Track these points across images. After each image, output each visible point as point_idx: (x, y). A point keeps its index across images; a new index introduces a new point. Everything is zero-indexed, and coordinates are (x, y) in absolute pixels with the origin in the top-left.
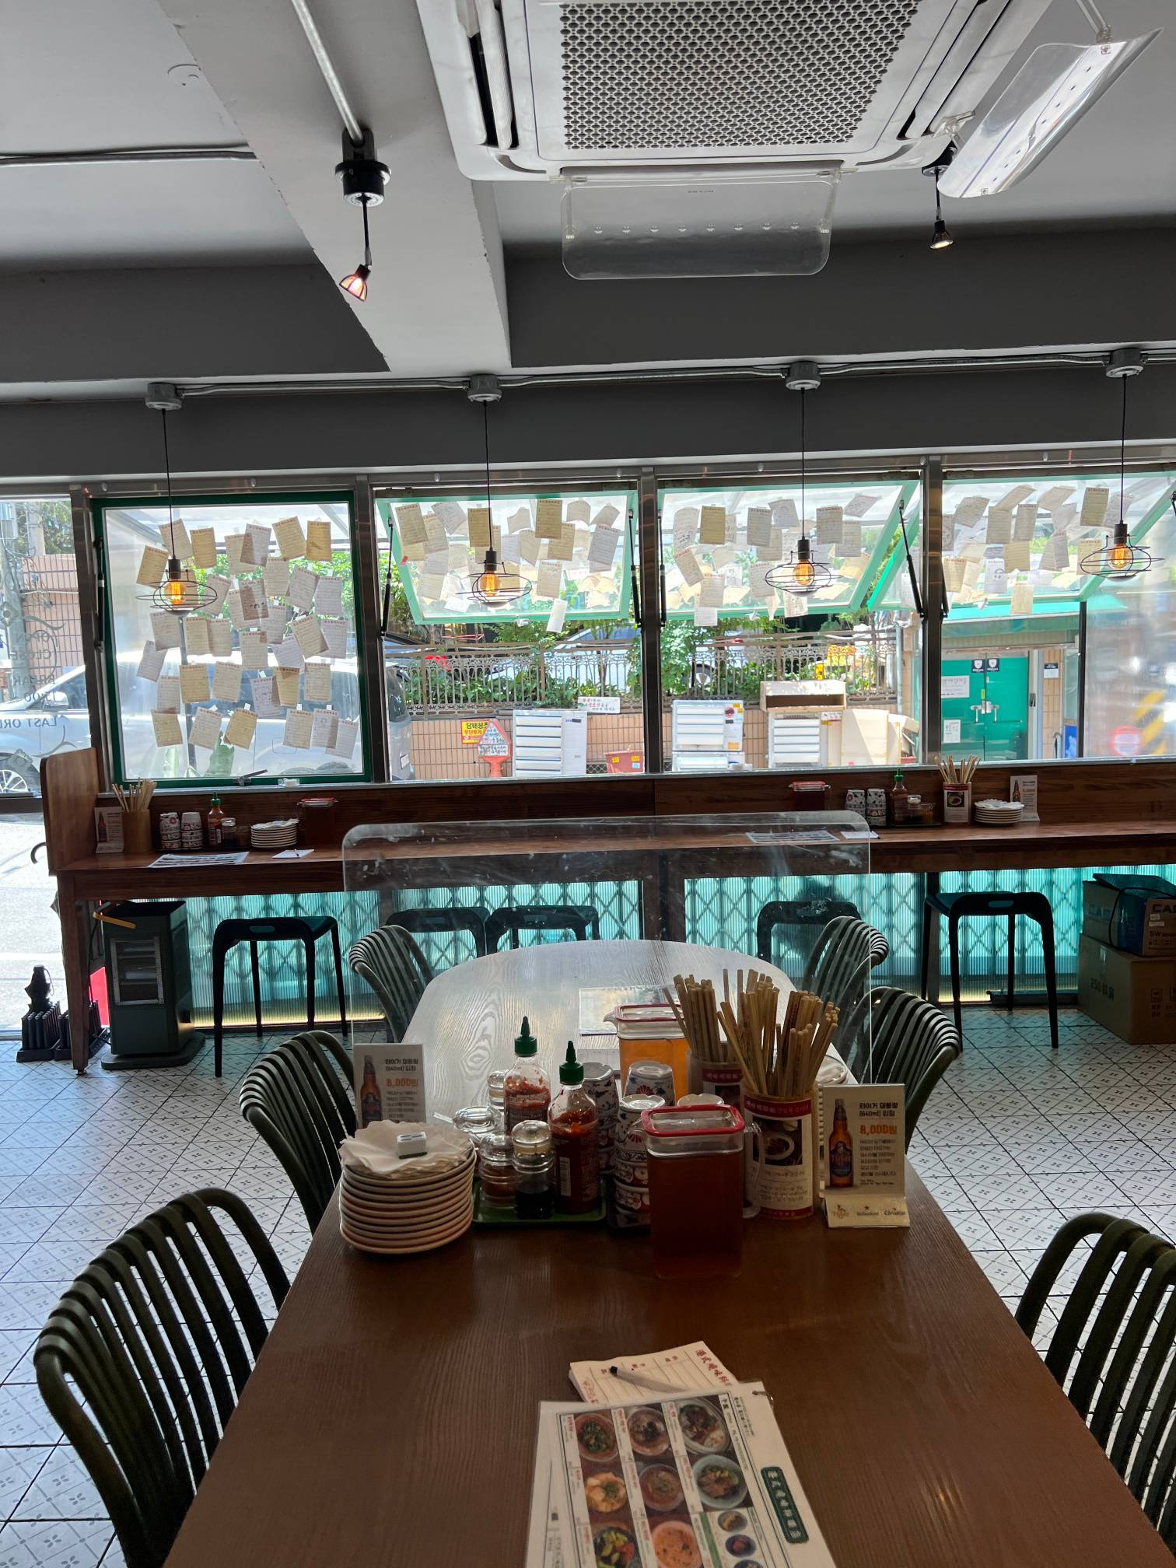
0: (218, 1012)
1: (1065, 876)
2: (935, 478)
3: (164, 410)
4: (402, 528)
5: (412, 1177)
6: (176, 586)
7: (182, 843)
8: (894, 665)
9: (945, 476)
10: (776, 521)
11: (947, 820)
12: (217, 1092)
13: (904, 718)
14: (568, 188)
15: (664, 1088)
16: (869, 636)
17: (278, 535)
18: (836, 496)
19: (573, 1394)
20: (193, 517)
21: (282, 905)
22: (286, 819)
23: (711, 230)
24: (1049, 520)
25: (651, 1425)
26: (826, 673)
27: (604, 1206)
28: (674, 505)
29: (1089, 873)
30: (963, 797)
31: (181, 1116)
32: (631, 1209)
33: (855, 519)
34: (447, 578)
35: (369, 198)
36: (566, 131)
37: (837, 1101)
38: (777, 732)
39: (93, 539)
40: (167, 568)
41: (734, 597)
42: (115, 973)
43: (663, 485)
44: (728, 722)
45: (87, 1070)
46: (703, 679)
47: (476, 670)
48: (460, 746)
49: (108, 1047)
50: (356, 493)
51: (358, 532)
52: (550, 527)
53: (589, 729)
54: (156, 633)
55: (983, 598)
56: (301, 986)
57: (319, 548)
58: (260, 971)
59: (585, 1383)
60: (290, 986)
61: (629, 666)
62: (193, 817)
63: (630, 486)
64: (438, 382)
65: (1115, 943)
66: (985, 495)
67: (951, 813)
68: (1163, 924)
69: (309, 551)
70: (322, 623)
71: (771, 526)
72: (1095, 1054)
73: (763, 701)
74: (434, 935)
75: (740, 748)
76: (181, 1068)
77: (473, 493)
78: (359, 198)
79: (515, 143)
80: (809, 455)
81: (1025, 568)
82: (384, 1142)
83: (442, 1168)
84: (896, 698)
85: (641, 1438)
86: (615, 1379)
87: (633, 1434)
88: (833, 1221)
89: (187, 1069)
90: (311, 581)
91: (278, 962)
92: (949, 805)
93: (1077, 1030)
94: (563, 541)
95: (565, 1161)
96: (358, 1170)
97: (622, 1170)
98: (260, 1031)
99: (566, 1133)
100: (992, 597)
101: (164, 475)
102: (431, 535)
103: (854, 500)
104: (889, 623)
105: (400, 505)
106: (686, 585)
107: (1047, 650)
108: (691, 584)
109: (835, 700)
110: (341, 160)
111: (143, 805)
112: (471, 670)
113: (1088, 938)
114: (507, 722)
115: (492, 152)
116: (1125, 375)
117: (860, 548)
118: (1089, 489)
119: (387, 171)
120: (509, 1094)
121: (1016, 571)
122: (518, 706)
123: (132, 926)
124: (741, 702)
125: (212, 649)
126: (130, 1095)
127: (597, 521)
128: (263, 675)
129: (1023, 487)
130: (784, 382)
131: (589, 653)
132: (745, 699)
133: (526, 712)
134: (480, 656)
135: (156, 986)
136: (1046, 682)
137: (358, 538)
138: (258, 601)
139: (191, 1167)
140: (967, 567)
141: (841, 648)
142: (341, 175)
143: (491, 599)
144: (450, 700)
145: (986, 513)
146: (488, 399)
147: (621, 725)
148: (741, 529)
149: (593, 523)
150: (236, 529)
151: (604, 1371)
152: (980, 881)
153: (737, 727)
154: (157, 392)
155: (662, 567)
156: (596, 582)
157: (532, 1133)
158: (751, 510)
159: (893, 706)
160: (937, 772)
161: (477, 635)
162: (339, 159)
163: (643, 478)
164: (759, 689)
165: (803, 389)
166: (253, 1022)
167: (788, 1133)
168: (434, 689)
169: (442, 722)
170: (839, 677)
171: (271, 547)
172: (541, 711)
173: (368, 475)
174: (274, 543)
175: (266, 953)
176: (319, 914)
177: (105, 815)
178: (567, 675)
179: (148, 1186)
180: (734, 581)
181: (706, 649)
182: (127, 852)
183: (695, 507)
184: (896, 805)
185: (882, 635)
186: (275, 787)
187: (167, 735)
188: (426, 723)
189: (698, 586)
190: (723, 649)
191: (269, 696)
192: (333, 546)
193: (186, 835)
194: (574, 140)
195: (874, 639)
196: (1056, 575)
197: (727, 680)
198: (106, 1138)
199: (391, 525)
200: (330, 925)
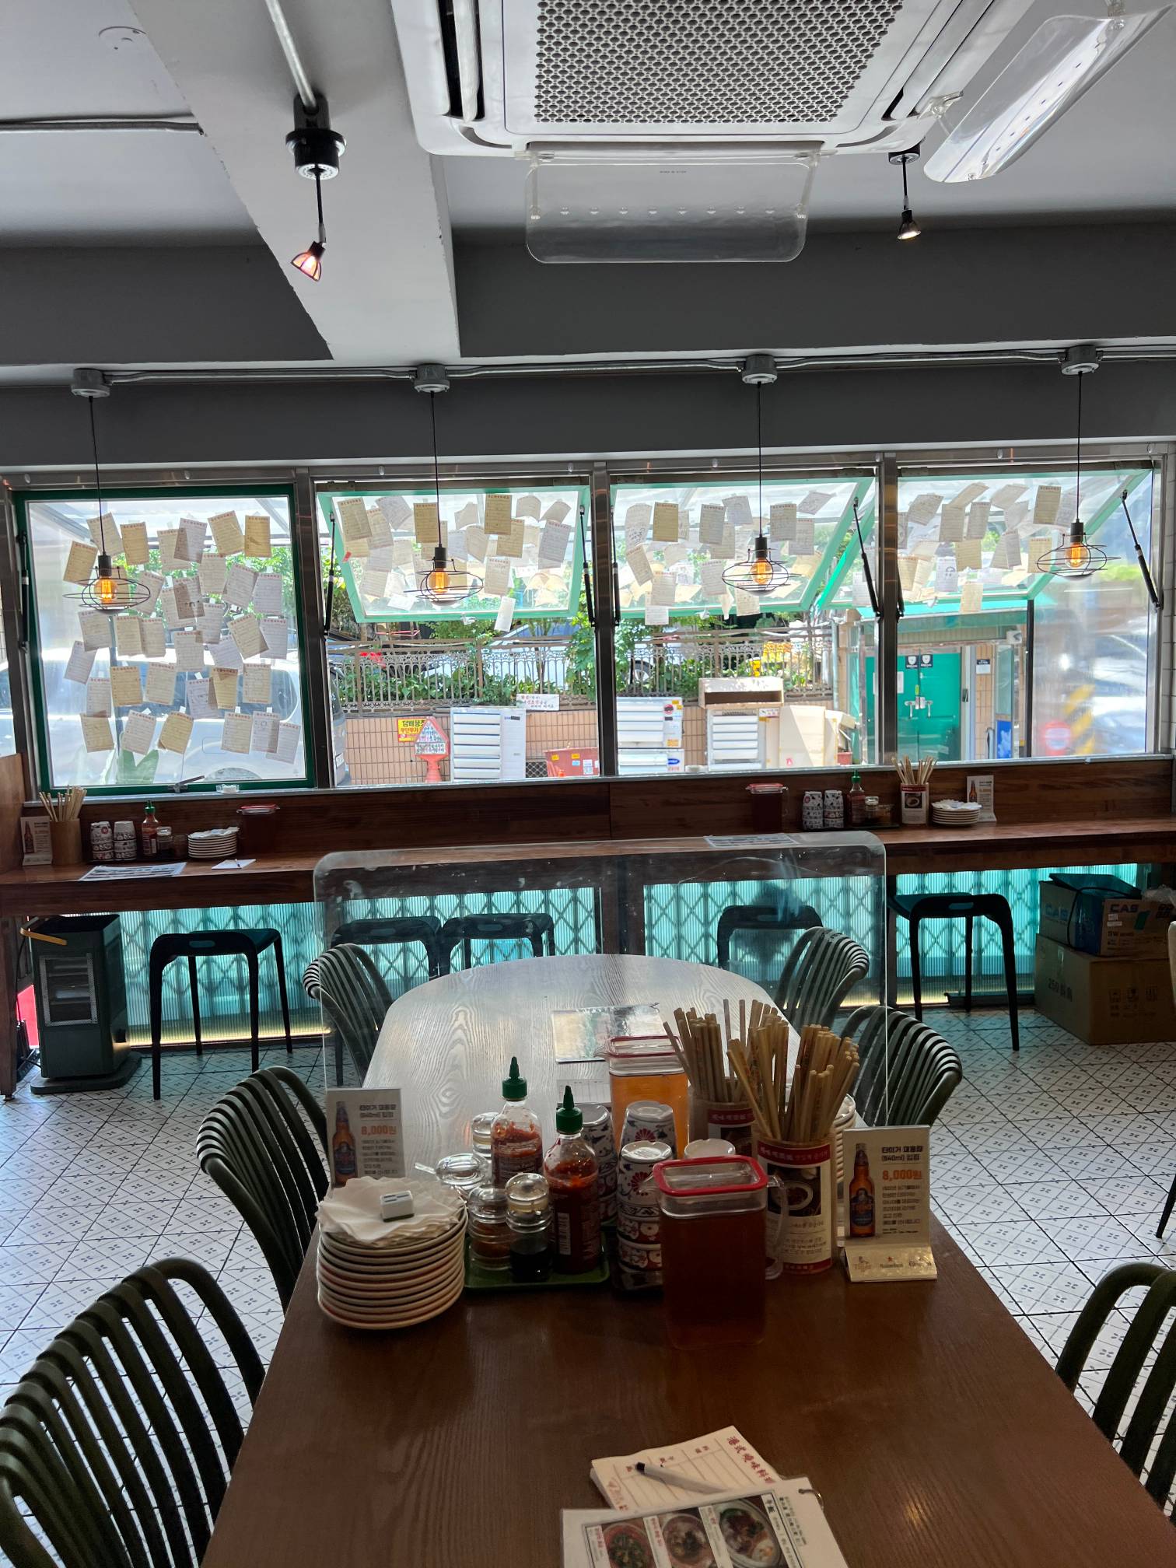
0: (156, 1028)
1: (1020, 877)
2: (890, 474)
3: (91, 398)
4: (344, 523)
5: (400, 1245)
6: (106, 584)
7: (115, 853)
8: (830, 661)
9: (900, 473)
10: (729, 517)
11: (905, 821)
12: (156, 1116)
13: (841, 714)
14: (535, 165)
15: (666, 1130)
16: (804, 633)
17: (214, 530)
18: (790, 494)
19: (600, 1500)
20: (124, 511)
21: (221, 918)
22: (226, 827)
23: (682, 213)
24: (1001, 518)
25: (689, 1535)
26: (763, 670)
27: (606, 1264)
28: (627, 501)
29: (1045, 874)
30: (920, 798)
31: (118, 1142)
32: (637, 1268)
33: (809, 516)
34: (391, 575)
35: (322, 170)
36: (536, 102)
37: (858, 1145)
38: (716, 728)
39: (15, 534)
40: (96, 564)
41: (685, 595)
42: (45, 993)
43: (615, 480)
44: (667, 719)
45: (15, 1095)
46: (641, 675)
47: (412, 666)
48: (396, 744)
49: (37, 1070)
50: (296, 487)
51: (298, 526)
52: (499, 522)
53: (528, 726)
54: (85, 633)
55: (933, 596)
56: (242, 1001)
57: (256, 543)
58: (199, 987)
59: (611, 1485)
60: (230, 1001)
61: (568, 662)
62: (126, 826)
63: (582, 481)
64: (383, 372)
65: (1073, 943)
66: (938, 493)
67: (908, 814)
68: (1120, 924)
69: (247, 547)
70: (262, 621)
71: (723, 523)
72: (1056, 1056)
73: (702, 698)
74: (382, 947)
75: (680, 745)
76: (116, 1090)
77: (419, 488)
78: (311, 170)
79: (480, 114)
80: (765, 451)
81: (977, 566)
82: (364, 1202)
83: (432, 1232)
84: (832, 695)
85: (679, 1551)
86: (643, 1477)
87: (671, 1548)
88: (855, 1275)
89: (122, 1091)
90: (250, 579)
91: (217, 976)
92: (906, 806)
93: (1036, 1032)
94: (512, 537)
95: (564, 1217)
96: (339, 1238)
97: (627, 1224)
98: (199, 1048)
99: (564, 1187)
100: (943, 595)
101: (92, 467)
102: (376, 530)
103: (809, 497)
104: (825, 620)
105: (343, 499)
106: (636, 583)
107: (979, 646)
108: (641, 583)
109: (772, 697)
110: (292, 128)
111: (73, 814)
112: (407, 667)
113: (1044, 940)
114: (444, 720)
115: (455, 123)
116: (1080, 373)
117: (812, 546)
118: (1041, 487)
119: (341, 141)
120: (497, 1142)
121: (967, 570)
122: (456, 704)
123: (63, 942)
124: (680, 699)
125: (144, 650)
126: (63, 1121)
127: (547, 517)
128: (199, 676)
129: (976, 485)
130: (740, 376)
131: (527, 649)
132: (683, 696)
133: (464, 710)
134: (415, 653)
135: (89, 1005)
136: (978, 678)
137: (299, 531)
138: (193, 599)
139: (131, 1199)
140: (918, 566)
141: (778, 644)
142: (292, 145)
143: (441, 597)
144: (386, 697)
145: (939, 511)
146: (436, 390)
147: (560, 723)
148: (693, 527)
149: (543, 519)
150: (170, 524)
151: (629, 1469)
152: (936, 883)
153: (677, 724)
154: (84, 378)
155: (616, 565)
156: (545, 579)
157: (527, 1189)
158: (704, 507)
159: (829, 702)
160: (894, 773)
161: (412, 631)
162: (290, 126)
163: (595, 473)
164: (697, 686)
165: (759, 383)
166: (192, 1039)
167: (807, 1182)
168: (369, 686)
169: (378, 720)
170: (776, 673)
171: (207, 542)
172: (479, 708)
173: (309, 468)
174: (209, 538)
175: (205, 967)
176: (261, 926)
177: (32, 826)
178: (505, 672)
179: (85, 1222)
180: (685, 580)
181: (645, 646)
182: (57, 864)
183: (648, 503)
184: (854, 806)
185: (818, 632)
186: (213, 793)
187: (97, 741)
188: (361, 721)
189: (648, 586)
190: (661, 645)
191: (206, 698)
192: (273, 541)
193: (118, 845)
194: (545, 111)
195: (811, 636)
196: (1005, 573)
197: (666, 677)
198: (38, 1169)
199: (333, 520)
200: (272, 937)
